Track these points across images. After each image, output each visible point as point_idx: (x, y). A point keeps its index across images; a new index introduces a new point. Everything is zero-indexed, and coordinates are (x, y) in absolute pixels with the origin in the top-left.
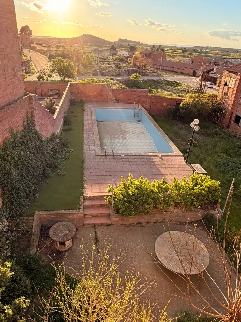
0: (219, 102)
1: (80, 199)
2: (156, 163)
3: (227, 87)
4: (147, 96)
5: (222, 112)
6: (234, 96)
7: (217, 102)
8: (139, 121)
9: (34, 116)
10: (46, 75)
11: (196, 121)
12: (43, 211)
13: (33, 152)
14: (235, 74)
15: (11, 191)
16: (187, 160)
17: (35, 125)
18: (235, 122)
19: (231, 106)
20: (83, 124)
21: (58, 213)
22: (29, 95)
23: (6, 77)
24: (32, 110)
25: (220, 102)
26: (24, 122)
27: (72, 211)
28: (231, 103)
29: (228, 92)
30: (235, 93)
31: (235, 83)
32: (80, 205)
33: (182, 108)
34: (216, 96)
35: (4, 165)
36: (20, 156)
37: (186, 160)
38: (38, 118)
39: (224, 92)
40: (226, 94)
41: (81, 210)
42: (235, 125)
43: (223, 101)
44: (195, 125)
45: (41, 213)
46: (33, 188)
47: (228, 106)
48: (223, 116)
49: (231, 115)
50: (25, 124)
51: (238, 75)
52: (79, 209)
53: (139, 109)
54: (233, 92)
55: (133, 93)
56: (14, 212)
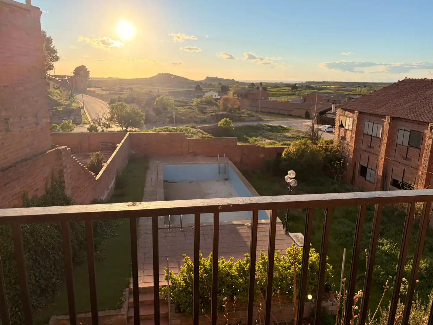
0: (335, 149)
1: (124, 293)
2: (243, 235)
3: (344, 129)
4: (236, 145)
5: (340, 161)
6: (353, 140)
7: (334, 150)
8: (226, 180)
9: (64, 176)
10: (102, 125)
11: (291, 174)
12: (63, 315)
13: (56, 226)
14: (350, 112)
15: (14, 284)
16: (286, 229)
17: (64, 188)
18: (361, 175)
19: (352, 154)
20: (144, 187)
21: (86, 316)
22: (58, 148)
23: (24, 126)
24: (61, 168)
25: (338, 149)
26: (46, 184)
27: (109, 313)
28: (352, 149)
29: (345, 135)
30: (354, 136)
31: (353, 124)
32: (122, 302)
33: (285, 160)
34: (332, 142)
35: (5, 244)
36: (35, 231)
37: (285, 229)
38: (70, 178)
39: (341, 135)
40: (344, 138)
41: (122, 309)
42: (362, 178)
43: (342, 147)
44: (291, 179)
45: (60, 317)
46: (54, 280)
47: (348, 153)
48: (344, 166)
49: (355, 166)
50: (49, 186)
51: (355, 113)
52: (120, 308)
53: (225, 163)
54: (351, 135)
56: (17, 318)
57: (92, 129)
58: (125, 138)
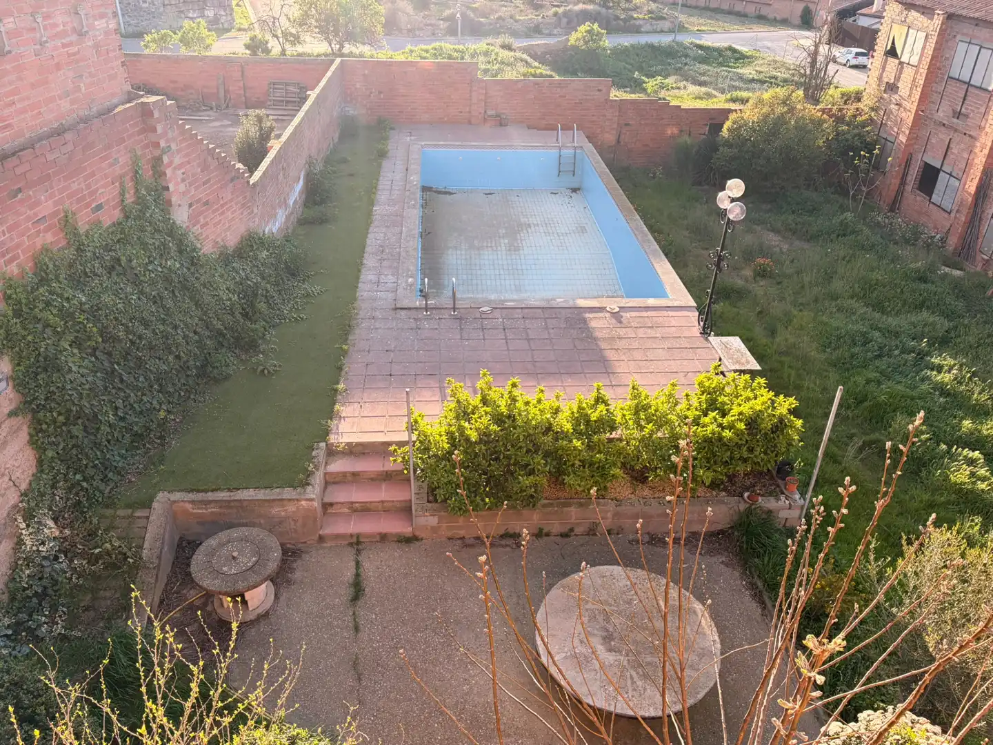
0: (864, 118)
1: (314, 453)
2: (598, 334)
3: (897, 61)
4: (607, 100)
5: (870, 152)
6: (917, 95)
7: (859, 119)
8: (574, 190)
9: (165, 174)
10: (280, 35)
11: (735, 187)
12: (182, 491)
13: (154, 297)
14: (923, 13)
15: (64, 424)
16: (705, 324)
17: (169, 203)
18: (920, 189)
19: (907, 132)
20: (372, 203)
21: (232, 498)
22: (142, 100)
23: (45, 39)
24: (157, 153)
25: (871, 119)
26: (122, 194)
27: (279, 494)
28: (909, 118)
29: (898, 78)
30: (922, 82)
31: (924, 47)
32: (310, 474)
33: (727, 144)
34: (858, 97)
35: (30, 338)
36: (100, 309)
37: (702, 324)
38: (183, 180)
39: (886, 80)
40: (892, 88)
41: (309, 488)
42: (920, 197)
43: (882, 113)
44: (733, 200)
45: (177, 496)
46: (162, 414)
47: (896, 130)
48: (878, 165)
49: (908, 163)
50: (130, 198)
51: (936, 16)
52: (305, 484)
53: (575, 148)
54: (914, 80)
55: (559, 89)
56: (82, 493)
57: (255, 46)
58: (329, 74)
